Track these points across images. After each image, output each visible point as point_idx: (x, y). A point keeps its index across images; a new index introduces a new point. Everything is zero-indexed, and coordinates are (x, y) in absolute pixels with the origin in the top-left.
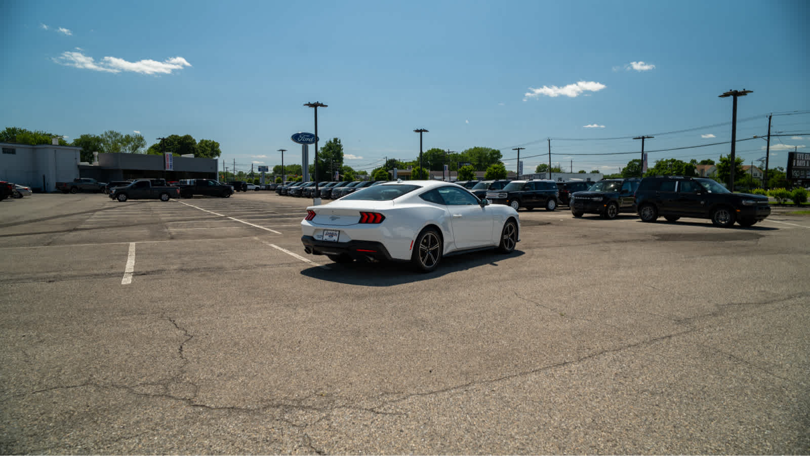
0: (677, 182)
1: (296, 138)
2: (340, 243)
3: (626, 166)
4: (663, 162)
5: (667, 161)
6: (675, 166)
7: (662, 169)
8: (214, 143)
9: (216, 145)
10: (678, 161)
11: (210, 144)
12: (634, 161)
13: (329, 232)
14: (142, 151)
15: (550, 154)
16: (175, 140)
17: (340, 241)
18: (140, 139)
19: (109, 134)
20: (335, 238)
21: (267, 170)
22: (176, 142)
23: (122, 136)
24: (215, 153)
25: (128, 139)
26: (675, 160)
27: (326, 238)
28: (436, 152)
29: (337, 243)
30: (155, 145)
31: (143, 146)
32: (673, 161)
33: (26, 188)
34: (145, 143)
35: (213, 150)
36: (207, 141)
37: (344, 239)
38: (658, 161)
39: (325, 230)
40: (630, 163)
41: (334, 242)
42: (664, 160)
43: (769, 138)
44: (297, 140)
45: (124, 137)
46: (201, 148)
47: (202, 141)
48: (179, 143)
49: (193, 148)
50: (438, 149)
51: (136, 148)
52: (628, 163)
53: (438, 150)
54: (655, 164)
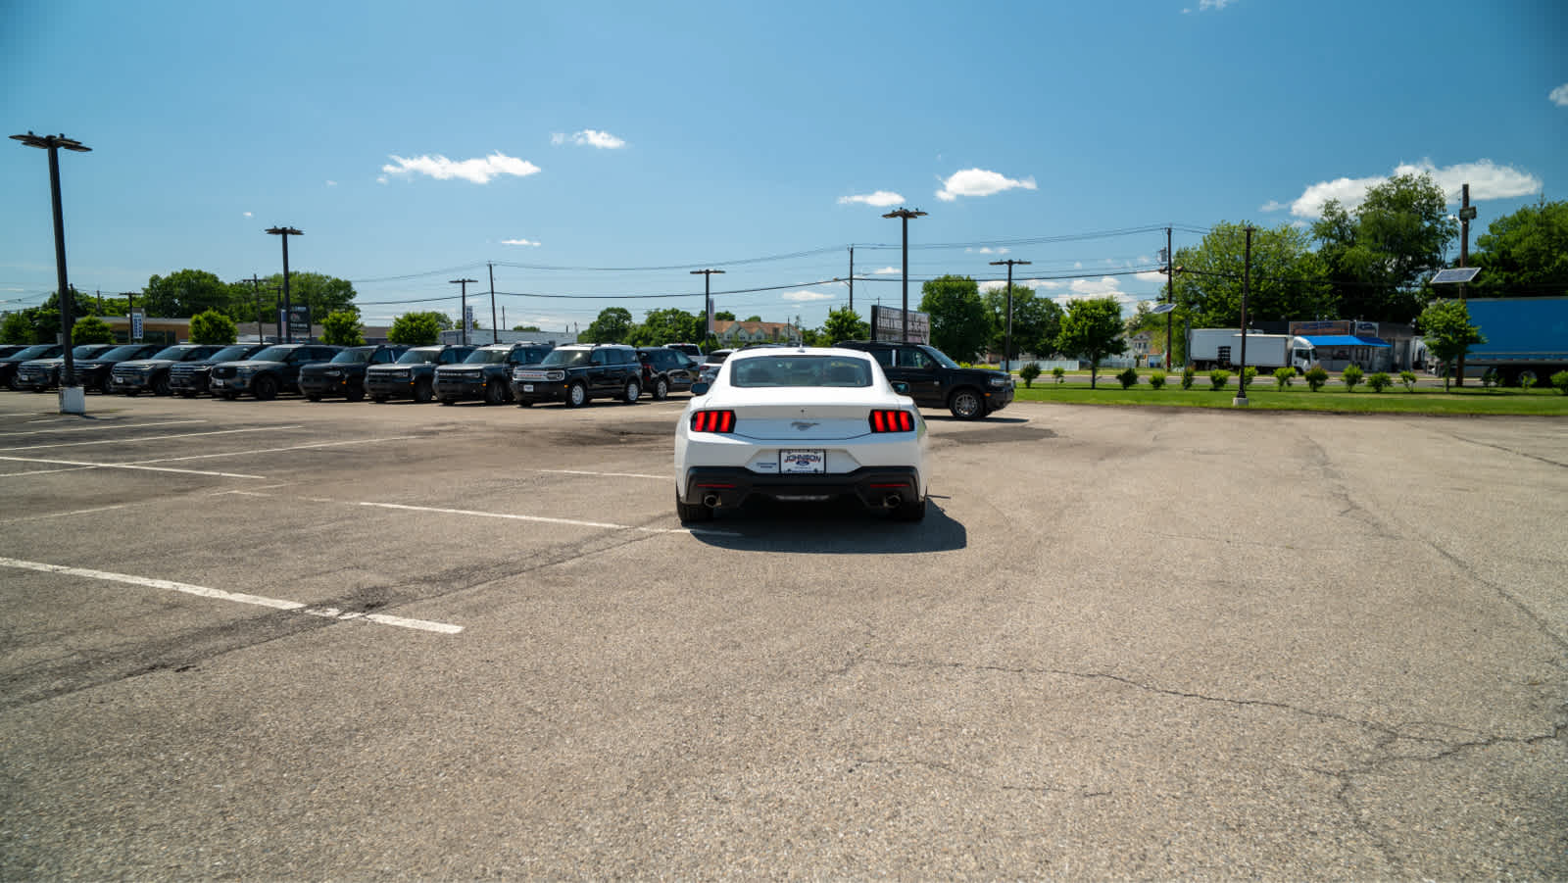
0: (894, 352)
2: (828, 474)
3: (595, 319)
4: (659, 315)
5: (666, 313)
6: (679, 322)
7: (659, 326)
10: (683, 313)
12: (609, 310)
13: (796, 454)
15: (493, 293)
17: (829, 471)
20: (816, 466)
26: (678, 311)
27: (791, 466)
28: (197, 278)
29: (824, 475)
32: (675, 312)
37: (839, 466)
38: (650, 313)
39: (780, 451)
40: (603, 313)
41: (816, 474)
42: (661, 311)
43: (851, 282)
50: (200, 272)
52: (599, 313)
53: (201, 275)
54: (646, 317)
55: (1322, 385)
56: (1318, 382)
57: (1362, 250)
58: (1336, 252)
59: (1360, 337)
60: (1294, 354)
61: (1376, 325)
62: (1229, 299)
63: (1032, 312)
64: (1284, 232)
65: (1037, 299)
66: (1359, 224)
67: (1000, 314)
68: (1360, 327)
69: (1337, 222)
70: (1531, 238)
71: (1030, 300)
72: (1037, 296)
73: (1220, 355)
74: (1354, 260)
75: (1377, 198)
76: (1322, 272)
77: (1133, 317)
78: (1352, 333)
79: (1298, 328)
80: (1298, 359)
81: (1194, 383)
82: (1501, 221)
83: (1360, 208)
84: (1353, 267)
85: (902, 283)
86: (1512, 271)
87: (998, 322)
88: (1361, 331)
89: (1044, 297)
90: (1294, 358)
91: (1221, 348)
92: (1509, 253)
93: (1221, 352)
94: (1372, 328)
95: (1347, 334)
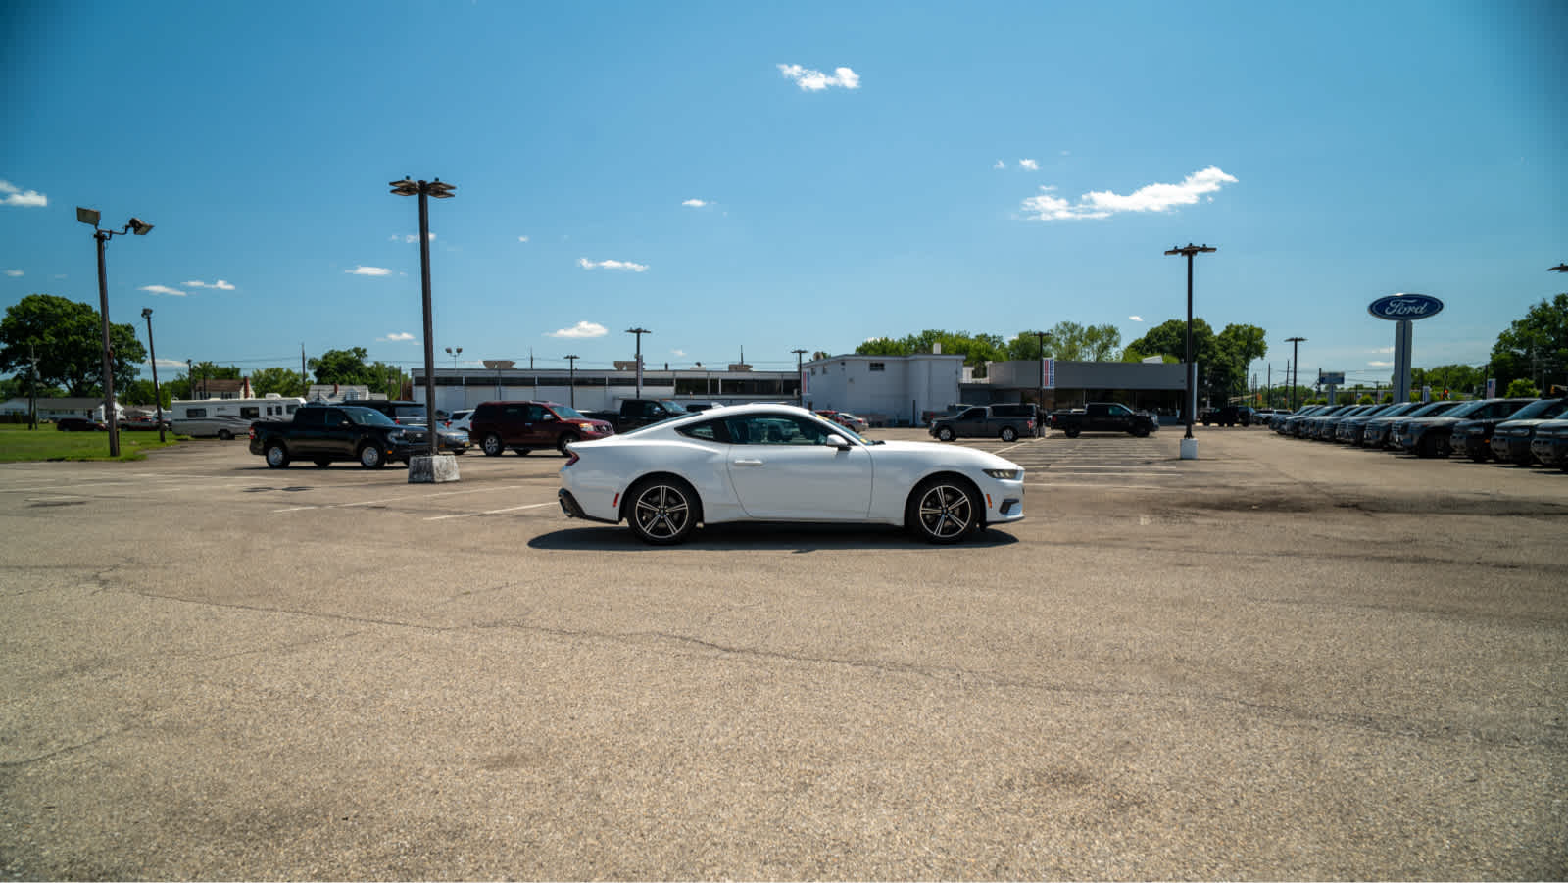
1: (1380, 308)
8: (1252, 330)
9: (1256, 333)
11: (1244, 333)
14: (1115, 353)
16: (1172, 329)
18: (1112, 332)
19: (1062, 328)
21: (1342, 381)
22: (1175, 334)
23: (1082, 330)
24: (1253, 349)
25: (1092, 335)
30: (1136, 341)
31: (1116, 344)
33: (860, 419)
34: (1119, 340)
35: (1249, 343)
36: (1238, 328)
44: (1384, 313)
45: (1085, 330)
46: (1221, 342)
47: (1229, 329)
48: (1179, 335)
49: (1205, 341)
51: (1105, 347)
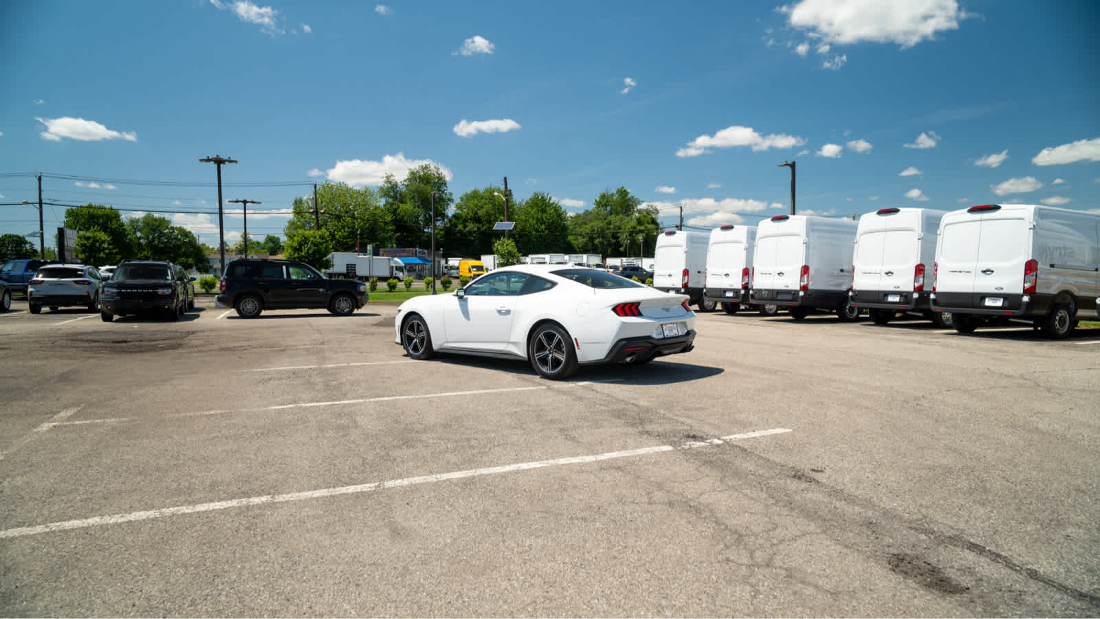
0: (284, 267)
2: (679, 336)
13: (668, 326)
20: (675, 332)
27: (668, 333)
43: (41, 207)
55: (449, 287)
56: (448, 285)
57: (408, 207)
58: (395, 207)
59: (420, 258)
60: (394, 268)
61: (426, 251)
62: (336, 233)
63: (169, 238)
64: (366, 192)
65: (172, 228)
66: (404, 189)
67: (140, 238)
68: (420, 252)
69: (392, 187)
70: (487, 206)
71: (167, 228)
72: (172, 225)
73: (347, 270)
74: (405, 212)
75: (413, 176)
76: (389, 218)
77: (238, 243)
78: (416, 256)
79: (385, 252)
80: (397, 272)
81: (378, 287)
82: (465, 196)
83: (405, 181)
84: (405, 215)
85: (218, 215)
86: (480, 223)
87: (140, 244)
88: (420, 255)
89: (178, 226)
90: (395, 272)
91: (348, 265)
92: (477, 214)
93: (347, 267)
94: (424, 253)
95: (412, 256)
